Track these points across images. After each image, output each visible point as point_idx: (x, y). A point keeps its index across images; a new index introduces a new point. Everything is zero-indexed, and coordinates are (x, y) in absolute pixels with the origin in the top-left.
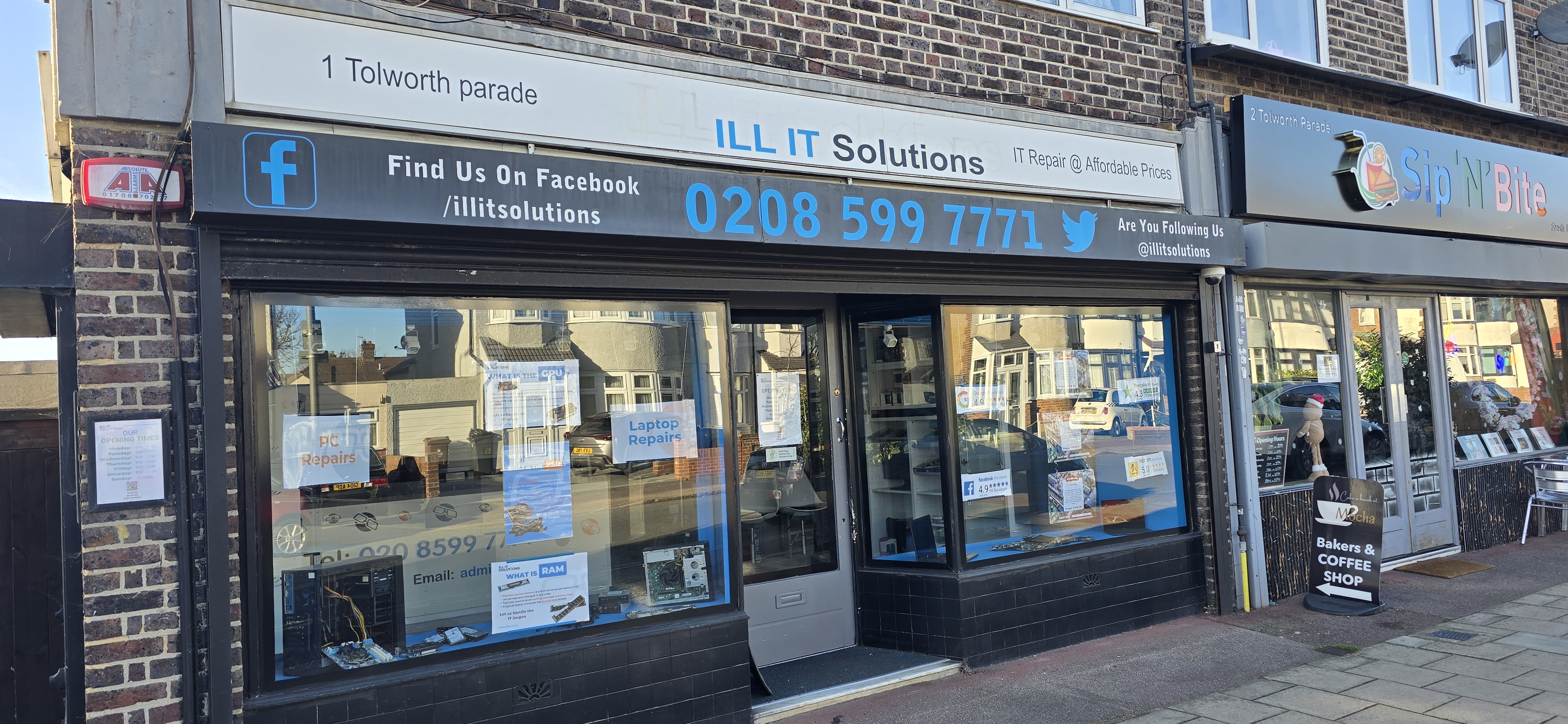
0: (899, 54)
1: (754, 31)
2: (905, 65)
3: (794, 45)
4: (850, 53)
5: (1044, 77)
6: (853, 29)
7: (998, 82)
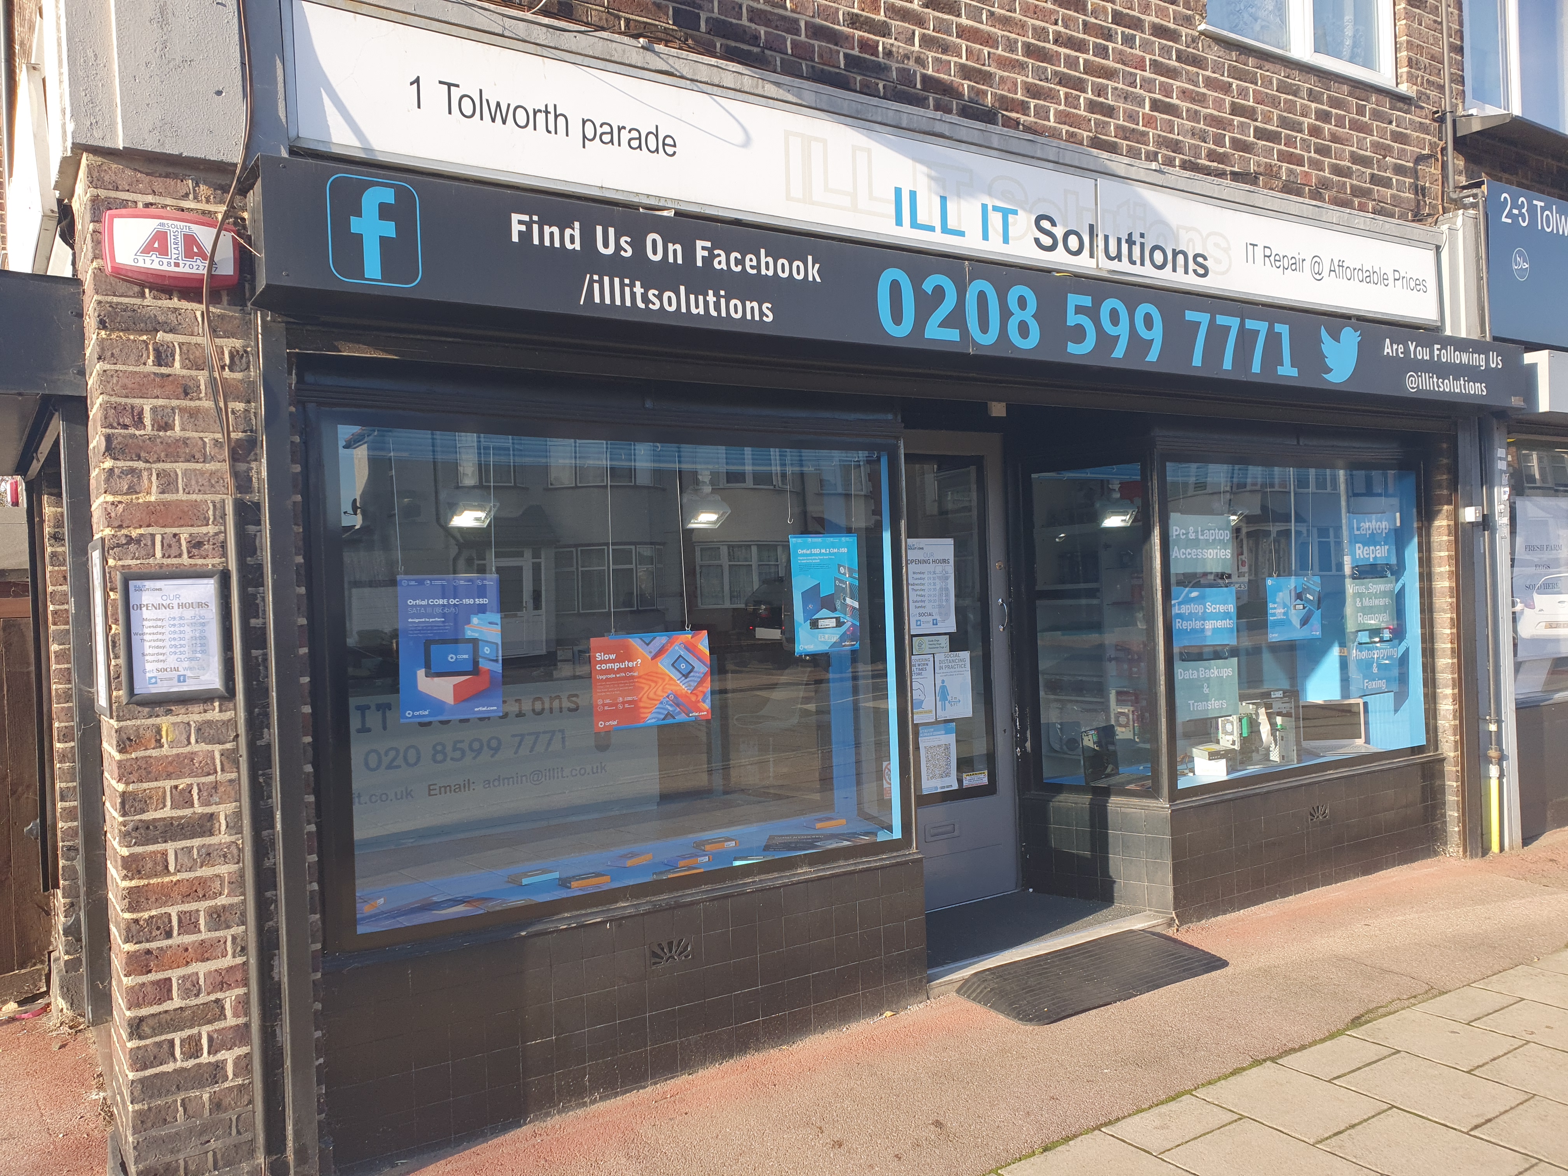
0: (1109, 111)
1: (938, 71)
2: (1117, 127)
3: (985, 93)
4: (1053, 108)
5: (1279, 151)
6: (1056, 73)
7: (1225, 155)
